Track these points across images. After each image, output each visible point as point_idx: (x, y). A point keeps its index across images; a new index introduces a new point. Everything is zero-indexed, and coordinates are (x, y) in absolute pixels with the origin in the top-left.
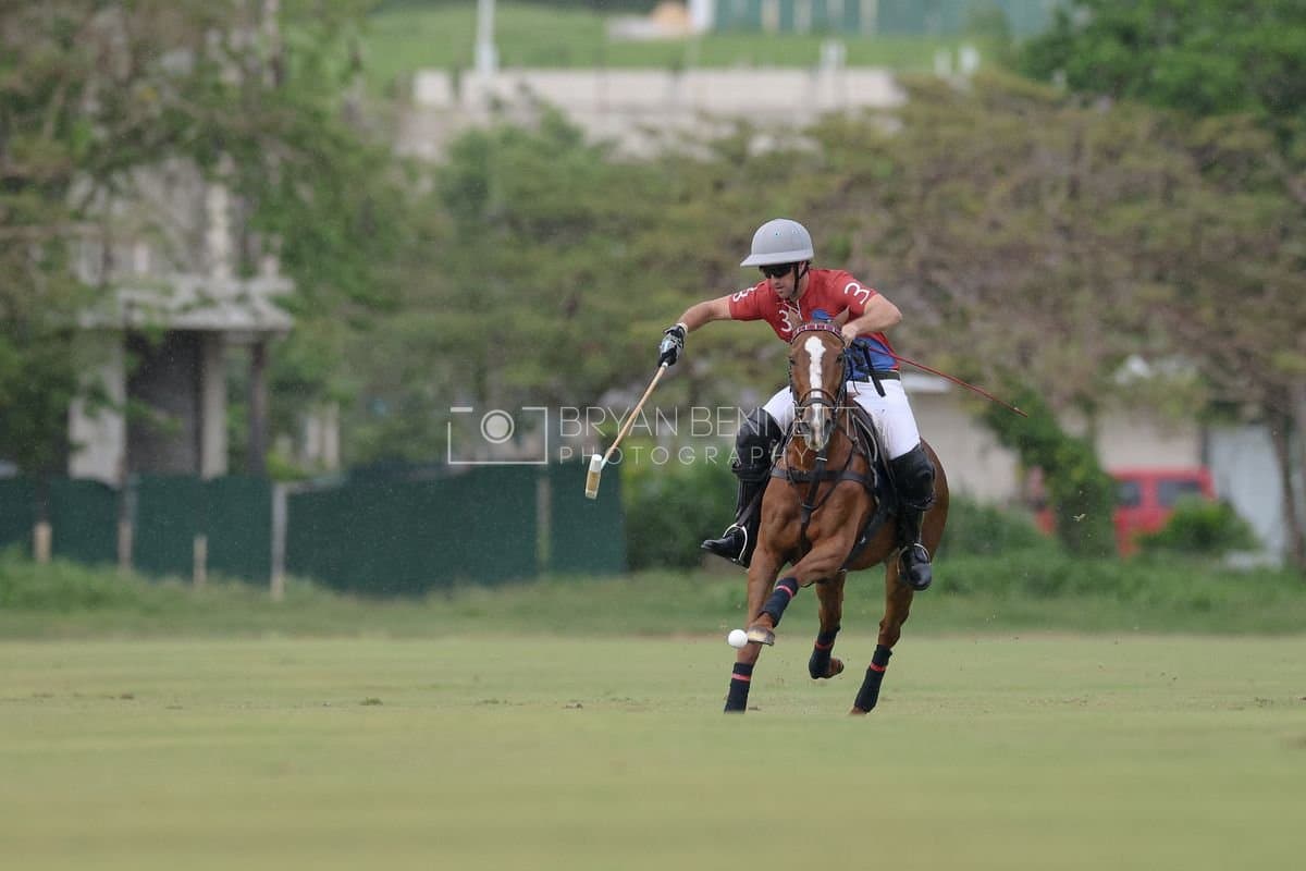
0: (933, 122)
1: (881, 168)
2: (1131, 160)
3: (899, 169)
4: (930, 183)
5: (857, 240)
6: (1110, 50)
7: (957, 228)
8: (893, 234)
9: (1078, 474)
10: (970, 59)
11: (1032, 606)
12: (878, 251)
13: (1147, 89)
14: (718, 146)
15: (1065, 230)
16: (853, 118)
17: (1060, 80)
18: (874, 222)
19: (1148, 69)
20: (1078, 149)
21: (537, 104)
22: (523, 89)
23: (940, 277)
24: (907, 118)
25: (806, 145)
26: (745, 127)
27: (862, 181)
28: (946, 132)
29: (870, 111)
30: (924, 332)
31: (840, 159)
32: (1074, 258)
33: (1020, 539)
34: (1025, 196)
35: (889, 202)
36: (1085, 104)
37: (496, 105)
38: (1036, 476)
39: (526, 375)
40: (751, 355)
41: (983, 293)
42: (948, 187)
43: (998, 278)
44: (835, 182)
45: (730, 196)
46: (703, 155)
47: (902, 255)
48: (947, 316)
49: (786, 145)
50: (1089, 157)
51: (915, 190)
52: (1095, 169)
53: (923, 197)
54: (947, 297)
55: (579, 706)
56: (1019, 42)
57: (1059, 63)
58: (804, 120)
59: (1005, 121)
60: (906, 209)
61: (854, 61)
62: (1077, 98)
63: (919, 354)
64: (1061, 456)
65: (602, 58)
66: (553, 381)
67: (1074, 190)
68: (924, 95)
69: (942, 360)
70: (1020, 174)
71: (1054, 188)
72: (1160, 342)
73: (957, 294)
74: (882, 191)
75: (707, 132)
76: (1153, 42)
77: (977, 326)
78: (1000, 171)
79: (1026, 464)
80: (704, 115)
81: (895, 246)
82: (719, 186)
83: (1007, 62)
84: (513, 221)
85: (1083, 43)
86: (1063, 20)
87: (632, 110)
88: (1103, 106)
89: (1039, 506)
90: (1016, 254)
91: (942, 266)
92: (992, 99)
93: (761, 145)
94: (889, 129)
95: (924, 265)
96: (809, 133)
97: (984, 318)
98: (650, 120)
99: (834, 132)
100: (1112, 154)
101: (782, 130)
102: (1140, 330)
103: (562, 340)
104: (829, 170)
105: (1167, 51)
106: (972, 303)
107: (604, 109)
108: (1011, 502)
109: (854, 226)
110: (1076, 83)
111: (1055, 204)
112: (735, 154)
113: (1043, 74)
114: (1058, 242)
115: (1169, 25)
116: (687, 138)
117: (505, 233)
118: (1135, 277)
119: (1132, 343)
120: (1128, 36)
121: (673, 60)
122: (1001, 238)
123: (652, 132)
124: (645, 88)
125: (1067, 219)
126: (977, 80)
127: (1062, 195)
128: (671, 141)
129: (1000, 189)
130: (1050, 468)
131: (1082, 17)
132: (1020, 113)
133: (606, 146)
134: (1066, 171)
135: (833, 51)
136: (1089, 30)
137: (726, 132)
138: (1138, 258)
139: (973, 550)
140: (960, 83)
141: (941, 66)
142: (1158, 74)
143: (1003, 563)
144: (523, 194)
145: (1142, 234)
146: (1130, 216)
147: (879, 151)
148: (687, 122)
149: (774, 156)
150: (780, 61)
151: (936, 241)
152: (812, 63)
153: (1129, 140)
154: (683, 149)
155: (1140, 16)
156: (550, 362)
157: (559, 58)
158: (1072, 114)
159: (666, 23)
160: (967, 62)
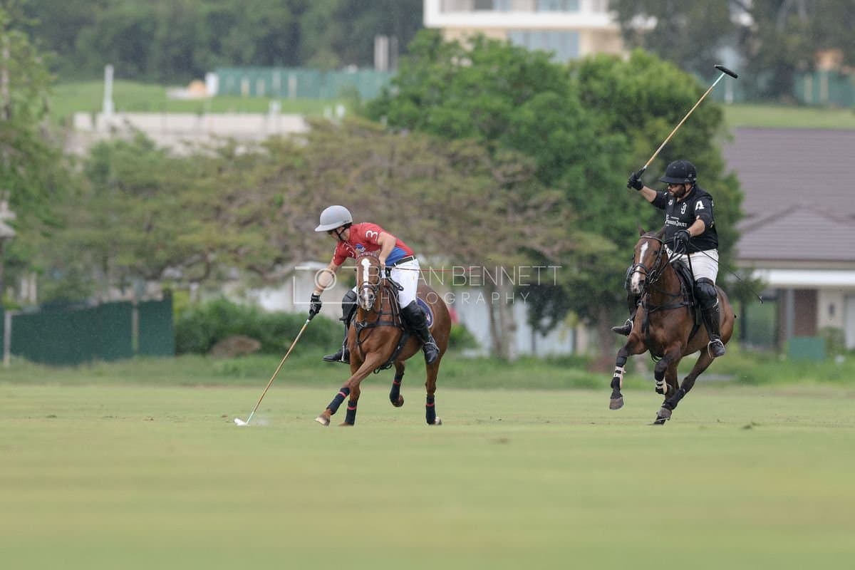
0: (324, 140)
1: (298, 162)
2: (418, 161)
3: (306, 163)
4: (322, 169)
5: (286, 197)
6: (408, 107)
8: (304, 194)
10: (341, 110)
12: (297, 202)
13: (426, 126)
14: (220, 151)
15: (387, 194)
16: (285, 138)
17: (384, 121)
18: (295, 188)
19: (426, 116)
20: (393, 154)
21: (133, 129)
22: (127, 122)
24: (310, 139)
25: (262, 151)
26: (233, 141)
27: (289, 168)
28: (329, 145)
29: (293, 135)
31: (278, 157)
32: (390, 206)
34: (368, 177)
35: (303, 178)
36: (396, 133)
37: (113, 130)
39: (126, 260)
40: (236, 251)
42: (330, 172)
44: (276, 168)
45: (225, 175)
46: (213, 155)
47: (308, 204)
49: (252, 151)
50: (398, 158)
51: (314, 173)
52: (401, 164)
53: (318, 177)
55: (152, 420)
56: (364, 102)
57: (383, 113)
58: (261, 138)
59: (357, 140)
60: (309, 182)
61: (285, 110)
62: (391, 131)
63: (316, 252)
65: (164, 108)
66: (140, 263)
67: (390, 175)
68: (319, 127)
70: (366, 165)
71: (381, 173)
72: (431, 248)
74: (298, 174)
75: (214, 144)
76: (429, 103)
78: (355, 165)
80: (213, 136)
81: (305, 200)
82: (220, 170)
83: (358, 112)
84: (121, 186)
85: (396, 103)
86: (386, 93)
87: (178, 133)
88: (404, 134)
92: (351, 130)
93: (240, 150)
94: (302, 144)
96: (264, 145)
98: (187, 138)
99: (277, 145)
100: (408, 157)
101: (251, 143)
102: (422, 242)
103: (144, 243)
104: (273, 163)
105: (436, 108)
107: (165, 132)
109: (286, 190)
110: (392, 123)
111: (381, 180)
112: (228, 154)
113: (376, 118)
114: (383, 199)
115: (437, 95)
116: (205, 147)
117: (117, 191)
118: (420, 216)
119: (418, 248)
120: (417, 100)
121: (198, 109)
122: (355, 197)
123: (188, 144)
124: (185, 122)
125: (387, 188)
126: (344, 121)
127: (385, 177)
128: (197, 148)
129: (355, 173)
131: (395, 91)
132: (365, 137)
133: (166, 150)
134: (386, 165)
135: (275, 106)
136: (399, 98)
137: (224, 144)
138: (422, 206)
140: (337, 122)
141: (327, 114)
142: (431, 119)
144: (126, 173)
145: (423, 195)
146: (416, 187)
147: (297, 154)
148: (205, 139)
149: (247, 156)
150: (250, 110)
152: (265, 111)
153: (417, 151)
154: (203, 152)
155: (424, 91)
156: (139, 254)
157: (143, 108)
158: (389, 137)
159: (194, 92)
160: (339, 112)
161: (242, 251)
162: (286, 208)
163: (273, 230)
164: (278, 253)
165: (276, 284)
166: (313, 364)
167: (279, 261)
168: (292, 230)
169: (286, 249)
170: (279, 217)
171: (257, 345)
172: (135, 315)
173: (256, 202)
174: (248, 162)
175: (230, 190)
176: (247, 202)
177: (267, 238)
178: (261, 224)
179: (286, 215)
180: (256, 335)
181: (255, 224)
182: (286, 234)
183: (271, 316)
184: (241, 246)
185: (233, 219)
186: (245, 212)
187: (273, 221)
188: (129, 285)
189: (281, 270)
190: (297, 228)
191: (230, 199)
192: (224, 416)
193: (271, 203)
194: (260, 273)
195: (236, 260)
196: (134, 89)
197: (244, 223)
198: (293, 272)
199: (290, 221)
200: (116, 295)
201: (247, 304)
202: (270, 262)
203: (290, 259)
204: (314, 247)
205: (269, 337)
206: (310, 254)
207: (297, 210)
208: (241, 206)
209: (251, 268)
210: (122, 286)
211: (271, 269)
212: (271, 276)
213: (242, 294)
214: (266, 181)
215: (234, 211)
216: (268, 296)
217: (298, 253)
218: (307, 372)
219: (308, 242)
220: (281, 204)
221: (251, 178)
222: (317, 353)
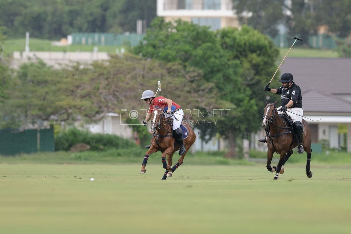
0: (116, 63)
1: (105, 72)
2: (155, 71)
3: (109, 72)
4: (115, 75)
5: (100, 86)
6: (151, 49)
7: (120, 84)
8: (107, 85)
9: (144, 133)
10: (123, 50)
11: (135, 159)
12: (105, 88)
13: (158, 57)
14: (73, 67)
16: (100, 62)
17: (141, 55)
18: (104, 82)
19: (158, 53)
20: (144, 68)
21: (37, 58)
22: (35, 55)
23: (117, 94)
24: (110, 62)
25: (90, 67)
26: (78, 63)
27: (102, 74)
28: (118, 65)
29: (103, 61)
30: (114, 104)
31: (97, 70)
33: (132, 146)
34: (134, 78)
35: (107, 79)
36: (146, 60)
37: (29, 58)
38: (136, 133)
39: (35, 112)
40: (80, 108)
41: (125, 96)
42: (118, 76)
43: (128, 94)
44: (96, 74)
45: (75, 77)
46: (70, 69)
47: (109, 89)
48: (118, 101)
49: (86, 67)
50: (146, 70)
51: (112, 76)
52: (148, 72)
53: (113, 78)
54: (118, 98)
55: (45, 178)
56: (132, 47)
57: (140, 52)
58: (90, 62)
59: (130, 63)
60: (110, 80)
61: (100, 51)
62: (144, 58)
63: (113, 109)
64: (141, 129)
65: (50, 49)
66: (40, 113)
67: (143, 77)
68: (114, 57)
69: (117, 110)
70: (133, 73)
71: (139, 77)
73: (120, 97)
74: (105, 77)
75: (71, 64)
76: (159, 47)
77: (124, 103)
78: (129, 73)
79: (134, 131)
80: (71, 61)
81: (108, 87)
82: (73, 75)
83: (130, 51)
84: (33, 82)
85: (145, 48)
86: (141, 43)
87: (56, 60)
88: (149, 60)
89: (136, 139)
90: (132, 89)
91: (117, 91)
92: (127, 58)
93: (82, 67)
94: (107, 64)
95: (114, 91)
96: (91, 65)
97: (125, 102)
98: (60, 62)
99: (96, 65)
100: (151, 70)
101: (86, 64)
103: (42, 105)
104: (95, 72)
105: (162, 49)
106: (123, 99)
107: (51, 59)
108: (131, 138)
109: (100, 83)
110: (144, 56)
111: (139, 80)
112: (76, 69)
113: (137, 53)
114: (140, 87)
115: (162, 44)
116: (67, 65)
117: (31, 84)
120: (154, 47)
121: (64, 50)
122: (129, 86)
123: (60, 64)
124: (59, 55)
125: (142, 82)
126: (124, 55)
127: (141, 78)
128: (64, 66)
129: (129, 76)
130: (138, 132)
131: (145, 42)
132: (133, 61)
133: (51, 67)
134: (142, 73)
135: (96, 49)
136: (146, 45)
137: (75, 64)
139: (123, 147)
140: (121, 55)
141: (117, 52)
142: (160, 54)
143: (129, 150)
144: (35, 76)
145: (157, 85)
146: (154, 82)
147: (105, 68)
148: (67, 62)
149: (84, 69)
150: (86, 51)
151: (116, 87)
152: (92, 51)
153: (154, 67)
154: (67, 68)
155: (157, 42)
156: (40, 109)
157: (41, 49)
158: (143, 62)
159: (63, 43)
161: (82, 108)
162: (100, 91)
163: (95, 100)
164: (97, 109)
165: (96, 122)
166: (111, 155)
167: (98, 112)
168: (103, 100)
169: (100, 107)
170: (97, 94)
171: (88, 147)
172: (38, 135)
173: (88, 88)
174: (85, 72)
175: (77, 83)
176: (84, 88)
177: (93, 103)
178: (90, 97)
179: (101, 94)
180: (88, 143)
181: (88, 97)
182: (100, 101)
183: (94, 135)
184: (82, 106)
185: (78, 95)
186: (84, 92)
187: (96, 96)
188: (36, 123)
189: (98, 116)
190: (105, 99)
191: (78, 87)
192: (75, 176)
193: (94, 89)
194: (90, 118)
195: (80, 112)
196: (37, 42)
197: (83, 97)
198: (103, 117)
199: (102, 96)
200: (31, 127)
201: (85, 130)
202: (94, 113)
203: (102, 112)
204: (112, 106)
205: (94, 144)
206: (110, 110)
207: (105, 92)
208: (82, 90)
209: (86, 115)
210: (33, 123)
211: (95, 116)
212: (94, 119)
213: (82, 126)
214: (92, 79)
215: (79, 92)
216: (93, 127)
217: (105, 109)
218: (109, 158)
219: (109, 104)
220: (98, 89)
221: (86, 78)
222: (113, 150)
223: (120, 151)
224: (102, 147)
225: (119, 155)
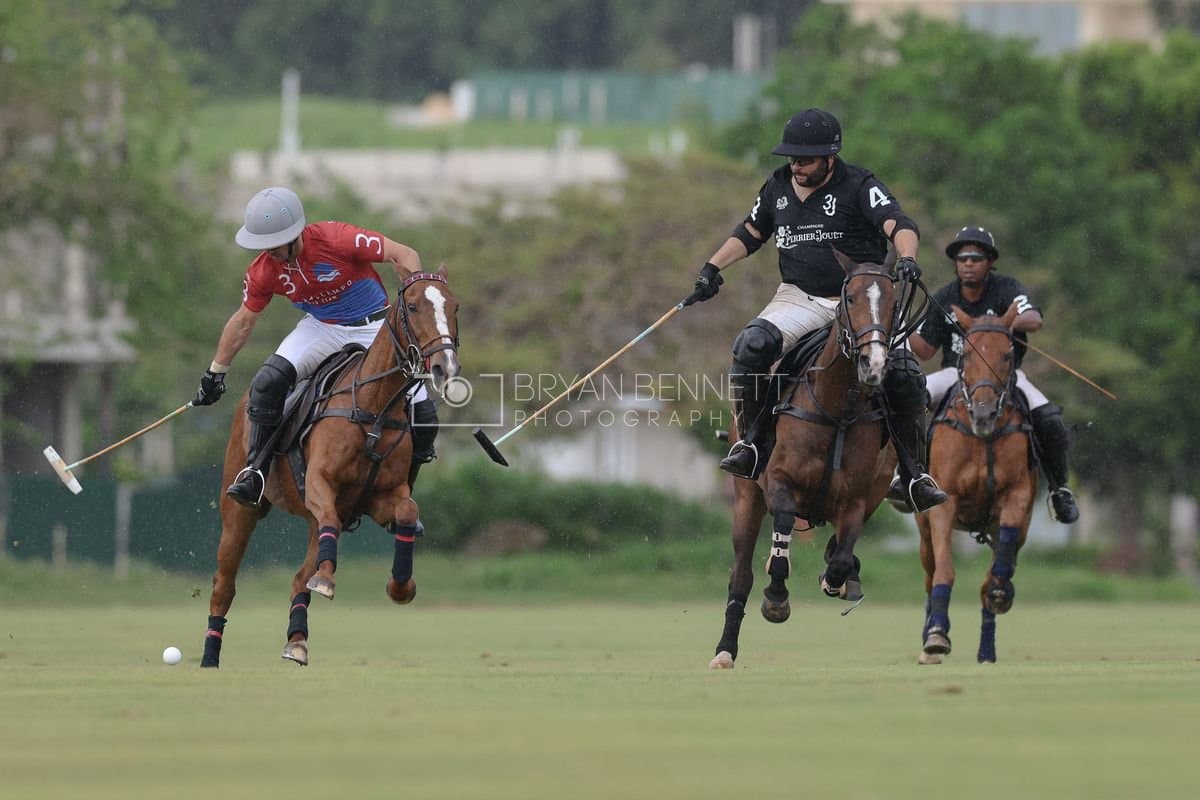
0: (649, 193)
1: (607, 229)
3: (621, 231)
4: (647, 241)
5: (589, 289)
7: (667, 277)
8: (617, 283)
10: (679, 142)
12: (605, 296)
14: (478, 213)
16: (585, 190)
18: (600, 273)
21: (331, 178)
22: (320, 167)
24: (628, 190)
25: (547, 212)
26: (498, 196)
27: (593, 240)
28: (659, 201)
29: (599, 185)
31: (575, 221)
35: (615, 257)
37: (298, 180)
41: (690, 329)
42: (661, 244)
43: (701, 319)
44: (571, 240)
45: (487, 252)
46: (464, 219)
47: (624, 299)
49: (530, 212)
51: (634, 248)
53: (641, 253)
55: (364, 663)
56: (718, 128)
57: (751, 144)
58: (546, 190)
59: (707, 191)
60: (626, 263)
61: (587, 142)
65: (384, 141)
68: (643, 172)
74: (609, 249)
75: (466, 201)
77: (684, 356)
80: (466, 187)
81: (618, 293)
82: (478, 243)
83: (708, 143)
85: (769, 129)
86: (753, 110)
87: (408, 183)
92: (696, 173)
93: (511, 211)
94: (613, 198)
96: (551, 201)
97: (690, 349)
98: (423, 191)
99: (572, 202)
101: (528, 199)
104: (566, 231)
107: (385, 182)
108: (712, 499)
109: (586, 277)
110: (764, 161)
112: (489, 217)
113: (737, 152)
114: (751, 288)
116: (452, 206)
121: (440, 142)
123: (423, 202)
124: (417, 165)
126: (684, 159)
128: (438, 208)
131: (769, 107)
132: (719, 185)
133: (386, 213)
135: (569, 135)
137: (483, 201)
139: (682, 536)
140: (672, 162)
141: (655, 148)
143: (702, 548)
147: (606, 216)
148: (451, 193)
149: (522, 221)
150: (528, 143)
151: (652, 289)
152: (550, 144)
154: (449, 215)
157: (348, 141)
159: (433, 114)
160: (674, 145)
162: (587, 307)
163: (566, 344)
165: (571, 433)
166: (635, 567)
168: (597, 344)
170: (575, 321)
171: (538, 535)
173: (537, 298)
174: (523, 231)
175: (494, 278)
176: (522, 297)
177: (556, 357)
178: (546, 335)
179: (590, 317)
180: (538, 519)
181: (534, 335)
182: (587, 350)
183: (562, 488)
184: (513, 371)
185: (499, 326)
186: (518, 314)
187: (568, 329)
190: (607, 340)
191: (495, 292)
192: (485, 656)
193: (561, 298)
196: (334, 111)
197: (517, 333)
205: (560, 523)
207: (605, 311)
208: (512, 304)
214: (554, 261)
215: (502, 312)
216: (558, 454)
218: (623, 580)
220: (578, 300)
221: (529, 257)
222: (641, 548)
223: (672, 550)
224: (592, 534)
225: (664, 566)
